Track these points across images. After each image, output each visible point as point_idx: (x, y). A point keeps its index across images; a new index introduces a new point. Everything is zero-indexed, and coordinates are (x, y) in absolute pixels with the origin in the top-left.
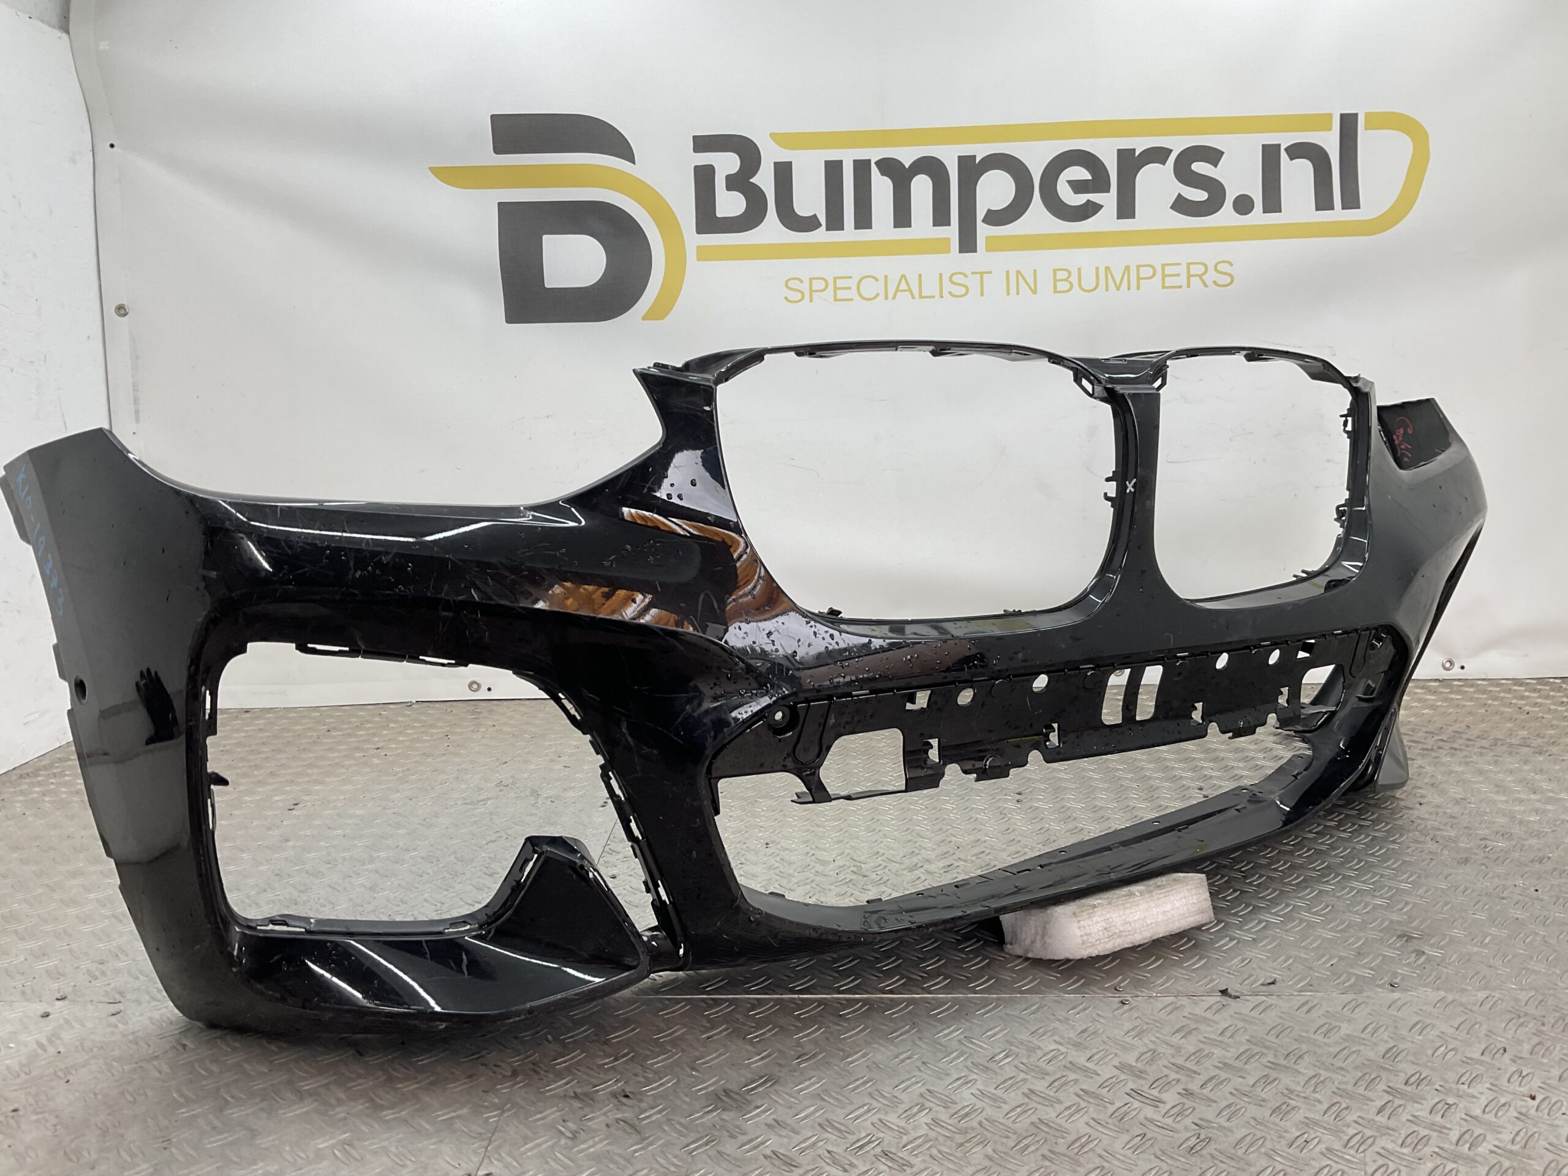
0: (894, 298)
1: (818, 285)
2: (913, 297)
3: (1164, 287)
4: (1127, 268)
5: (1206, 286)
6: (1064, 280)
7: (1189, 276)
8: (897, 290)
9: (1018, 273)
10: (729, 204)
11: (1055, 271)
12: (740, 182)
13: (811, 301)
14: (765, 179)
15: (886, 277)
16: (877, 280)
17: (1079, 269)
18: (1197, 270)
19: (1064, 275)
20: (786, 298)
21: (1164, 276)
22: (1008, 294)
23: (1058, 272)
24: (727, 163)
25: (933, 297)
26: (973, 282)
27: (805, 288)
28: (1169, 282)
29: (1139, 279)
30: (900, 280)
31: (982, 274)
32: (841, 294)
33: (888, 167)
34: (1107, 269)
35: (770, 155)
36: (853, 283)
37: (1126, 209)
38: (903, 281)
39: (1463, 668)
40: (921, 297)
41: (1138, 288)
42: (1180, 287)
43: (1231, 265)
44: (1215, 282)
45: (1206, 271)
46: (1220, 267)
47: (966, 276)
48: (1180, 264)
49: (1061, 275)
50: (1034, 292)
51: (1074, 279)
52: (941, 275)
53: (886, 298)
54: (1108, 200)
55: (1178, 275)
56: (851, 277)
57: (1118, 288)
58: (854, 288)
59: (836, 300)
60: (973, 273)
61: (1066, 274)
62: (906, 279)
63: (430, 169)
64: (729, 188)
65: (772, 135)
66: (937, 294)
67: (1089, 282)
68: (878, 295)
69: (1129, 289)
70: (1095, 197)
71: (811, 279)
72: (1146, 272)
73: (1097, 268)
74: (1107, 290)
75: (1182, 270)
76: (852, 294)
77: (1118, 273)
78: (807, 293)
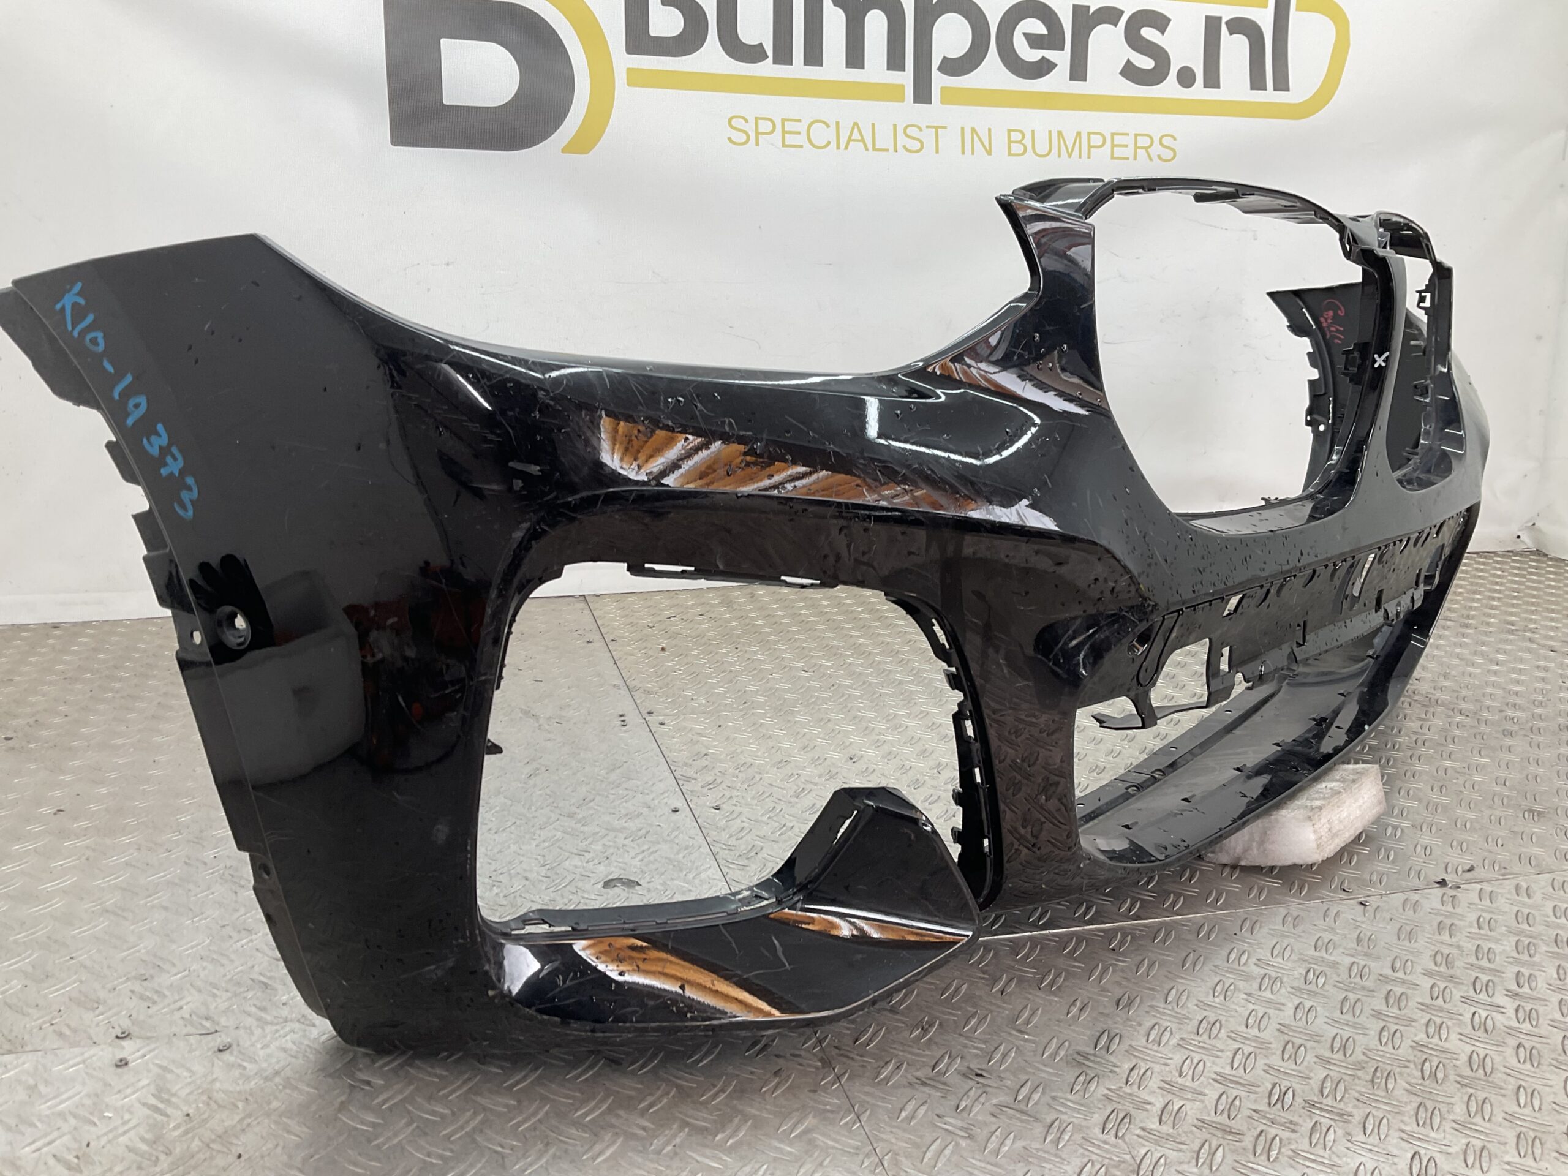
0: (846, 148)
1: (765, 126)
2: (867, 149)
3: (1113, 158)
4: (1079, 134)
5: (1151, 160)
6: (1018, 142)
7: (1136, 148)
8: (850, 140)
9: (973, 130)
11: (1009, 131)
13: (757, 144)
15: (838, 123)
16: (828, 126)
17: (1033, 132)
18: (1143, 141)
19: (1019, 136)
20: (729, 139)
21: (1113, 146)
22: (963, 153)
23: (1012, 133)
26: (928, 137)
27: (750, 128)
28: (1118, 152)
29: (1090, 147)
30: (853, 129)
31: (937, 128)
32: (790, 139)
34: (1060, 133)
36: (802, 127)
38: (856, 130)
40: (874, 149)
41: (1089, 157)
42: (1127, 159)
43: (1175, 139)
44: (1159, 156)
45: (1152, 144)
46: (1166, 141)
47: (921, 130)
48: (1128, 134)
49: (1016, 136)
50: (989, 153)
51: (1028, 142)
52: (895, 126)
53: (838, 148)
55: (1126, 146)
56: (800, 121)
57: (1070, 156)
58: (804, 133)
59: (784, 145)
60: (928, 127)
62: (858, 127)
66: (891, 148)
67: (1042, 147)
68: (829, 143)
69: (1080, 157)
71: (757, 119)
72: (1096, 140)
73: (1050, 132)
74: (1059, 156)
75: (1129, 141)
76: (802, 139)
77: (1070, 139)
78: (752, 135)
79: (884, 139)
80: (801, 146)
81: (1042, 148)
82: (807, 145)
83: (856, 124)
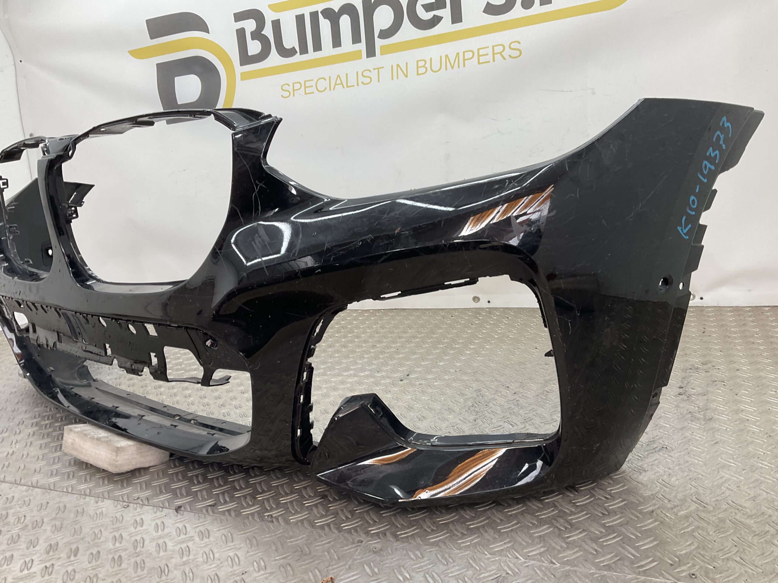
0: (334, 89)
1: (297, 86)
2: (344, 88)
3: (479, 63)
4: (458, 54)
5: (504, 59)
6: (422, 67)
7: (494, 54)
8: (336, 84)
9: (398, 65)
10: (254, 47)
11: (417, 61)
12: (257, 35)
13: (294, 96)
14: (268, 31)
15: (330, 77)
16: (325, 80)
17: (431, 59)
18: (498, 49)
20: (282, 96)
21: (479, 56)
22: (392, 79)
23: (419, 62)
24: (250, 25)
25: (354, 86)
26: (374, 74)
27: (291, 89)
28: (482, 59)
29: (464, 60)
31: (378, 69)
32: (308, 90)
33: (328, 13)
34: (447, 56)
35: (269, 16)
36: (313, 83)
37: (457, 17)
38: (338, 79)
39: (702, 298)
40: (347, 87)
41: (464, 66)
42: (489, 62)
43: (519, 43)
44: (510, 56)
46: (513, 46)
47: (370, 71)
48: (488, 47)
49: (421, 64)
50: (406, 76)
51: (428, 65)
52: (357, 72)
53: (330, 90)
54: (446, 13)
55: (487, 54)
56: (312, 80)
57: (452, 68)
58: (314, 86)
59: (306, 94)
60: (374, 69)
61: (423, 63)
62: (340, 77)
63: (128, 52)
64: (252, 39)
65: (270, 6)
66: (356, 85)
68: (326, 88)
69: (459, 67)
70: (438, 13)
71: (293, 84)
72: (468, 55)
73: (441, 57)
74: (446, 69)
75: (489, 51)
76: (313, 89)
77: (452, 59)
78: (292, 92)
79: (352, 80)
80: (313, 93)
81: (436, 67)
82: (316, 91)
83: (338, 76)
